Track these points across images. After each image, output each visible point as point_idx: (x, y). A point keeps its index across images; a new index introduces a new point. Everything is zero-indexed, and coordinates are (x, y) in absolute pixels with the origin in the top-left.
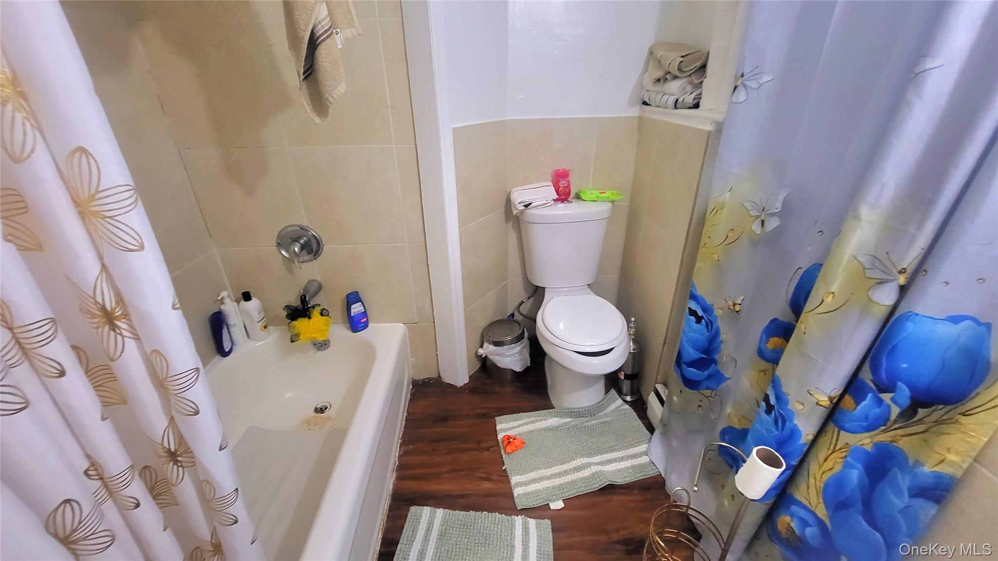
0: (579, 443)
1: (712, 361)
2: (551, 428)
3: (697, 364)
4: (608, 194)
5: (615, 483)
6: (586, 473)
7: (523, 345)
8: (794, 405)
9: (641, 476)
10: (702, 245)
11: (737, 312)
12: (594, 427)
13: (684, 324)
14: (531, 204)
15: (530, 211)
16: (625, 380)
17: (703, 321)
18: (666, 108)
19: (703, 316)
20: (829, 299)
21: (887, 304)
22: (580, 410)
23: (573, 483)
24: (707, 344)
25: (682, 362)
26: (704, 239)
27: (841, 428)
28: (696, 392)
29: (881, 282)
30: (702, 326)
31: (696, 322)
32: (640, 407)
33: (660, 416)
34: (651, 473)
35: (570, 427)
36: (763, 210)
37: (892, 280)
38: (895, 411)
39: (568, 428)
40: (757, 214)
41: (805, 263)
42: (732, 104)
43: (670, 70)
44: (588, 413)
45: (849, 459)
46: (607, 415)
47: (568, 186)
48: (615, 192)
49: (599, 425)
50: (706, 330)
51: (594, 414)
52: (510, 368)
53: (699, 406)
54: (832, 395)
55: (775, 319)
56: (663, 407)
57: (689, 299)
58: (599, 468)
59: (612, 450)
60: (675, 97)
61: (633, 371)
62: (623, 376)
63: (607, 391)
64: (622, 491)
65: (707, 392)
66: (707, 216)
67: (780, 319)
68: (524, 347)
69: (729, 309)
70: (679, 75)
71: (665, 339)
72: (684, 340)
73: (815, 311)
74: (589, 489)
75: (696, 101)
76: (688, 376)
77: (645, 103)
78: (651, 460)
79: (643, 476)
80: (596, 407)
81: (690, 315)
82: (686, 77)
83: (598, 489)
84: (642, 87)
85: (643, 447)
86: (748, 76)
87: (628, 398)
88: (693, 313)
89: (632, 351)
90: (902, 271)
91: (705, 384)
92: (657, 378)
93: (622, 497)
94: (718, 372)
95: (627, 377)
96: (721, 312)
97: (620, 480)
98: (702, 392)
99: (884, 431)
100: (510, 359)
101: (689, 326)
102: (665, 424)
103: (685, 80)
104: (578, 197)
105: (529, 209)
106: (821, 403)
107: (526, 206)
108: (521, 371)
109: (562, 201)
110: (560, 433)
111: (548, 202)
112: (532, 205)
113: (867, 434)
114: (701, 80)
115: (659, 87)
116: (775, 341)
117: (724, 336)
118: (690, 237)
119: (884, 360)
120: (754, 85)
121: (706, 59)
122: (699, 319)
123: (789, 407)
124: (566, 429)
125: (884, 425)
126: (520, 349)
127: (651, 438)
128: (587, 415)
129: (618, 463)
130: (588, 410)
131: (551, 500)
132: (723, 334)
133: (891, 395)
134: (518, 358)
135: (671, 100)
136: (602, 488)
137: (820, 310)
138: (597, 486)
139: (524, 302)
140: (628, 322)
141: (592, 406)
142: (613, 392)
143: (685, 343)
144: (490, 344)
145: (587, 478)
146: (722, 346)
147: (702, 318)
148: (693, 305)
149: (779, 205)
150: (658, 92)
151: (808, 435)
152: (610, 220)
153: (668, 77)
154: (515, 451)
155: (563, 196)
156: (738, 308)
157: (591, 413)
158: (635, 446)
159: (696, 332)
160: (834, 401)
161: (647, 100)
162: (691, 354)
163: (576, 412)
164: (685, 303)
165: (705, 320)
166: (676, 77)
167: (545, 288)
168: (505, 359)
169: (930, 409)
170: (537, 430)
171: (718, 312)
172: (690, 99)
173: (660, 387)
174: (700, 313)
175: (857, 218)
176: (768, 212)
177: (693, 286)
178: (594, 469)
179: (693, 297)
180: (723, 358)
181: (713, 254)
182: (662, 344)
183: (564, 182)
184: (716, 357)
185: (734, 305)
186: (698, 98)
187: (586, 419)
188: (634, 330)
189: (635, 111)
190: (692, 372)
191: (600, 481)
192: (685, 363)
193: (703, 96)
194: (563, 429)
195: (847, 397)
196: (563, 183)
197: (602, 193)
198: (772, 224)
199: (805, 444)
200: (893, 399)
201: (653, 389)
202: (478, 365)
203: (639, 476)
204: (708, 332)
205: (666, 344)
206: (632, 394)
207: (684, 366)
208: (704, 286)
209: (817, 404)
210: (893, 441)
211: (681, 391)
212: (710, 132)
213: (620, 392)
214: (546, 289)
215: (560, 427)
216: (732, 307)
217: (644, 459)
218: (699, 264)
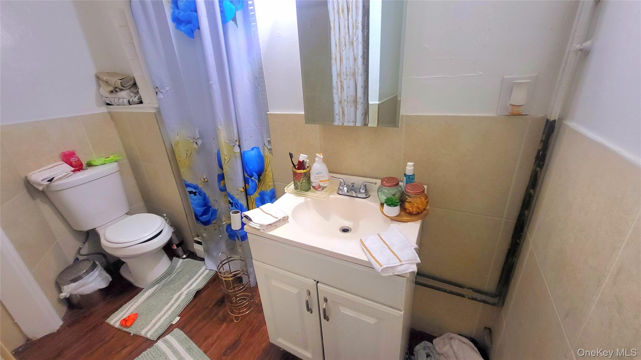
0: (171, 290)
1: (210, 207)
2: (149, 296)
3: (205, 213)
4: (112, 157)
5: (199, 290)
6: (183, 297)
7: (99, 269)
8: (237, 197)
9: (209, 278)
10: (178, 162)
11: (207, 182)
12: (175, 278)
13: (190, 200)
14: (53, 178)
15: (54, 184)
16: (178, 248)
17: (197, 193)
18: (124, 105)
19: (196, 191)
20: (226, 158)
21: (239, 152)
22: (162, 276)
23: (179, 305)
24: (204, 202)
25: (198, 217)
26: (178, 159)
27: (250, 195)
28: (210, 225)
29: (234, 146)
30: (198, 196)
31: (195, 196)
32: (192, 255)
33: (202, 249)
34: (212, 274)
35: (161, 288)
36: (194, 138)
37: (236, 145)
38: (257, 181)
39: (160, 289)
40: (193, 141)
41: (215, 151)
42: (159, 100)
43: (117, 86)
44: (167, 275)
45: (257, 203)
46: (178, 269)
47: (79, 160)
48: (115, 155)
49: (177, 275)
50: (200, 196)
51: (171, 273)
52: (97, 289)
53: (215, 229)
54: (243, 187)
55: (218, 174)
56: (202, 245)
57: (186, 187)
58: (188, 290)
59: (189, 279)
60: (128, 99)
61: (179, 241)
62: (176, 247)
63: (171, 259)
64: (203, 290)
65: (214, 221)
66: (174, 149)
67: (219, 174)
68: (100, 270)
69: (203, 182)
70: (123, 89)
71: (186, 214)
72: (194, 207)
73: (225, 163)
74: (188, 302)
75: (140, 100)
76: (204, 221)
77: (108, 104)
78: (209, 270)
79: (210, 277)
80: (170, 269)
81: (190, 194)
82: (128, 89)
83: (193, 298)
84: (102, 96)
85: (204, 268)
86: (159, 88)
87: (184, 256)
88: (191, 192)
89: (173, 231)
90: (236, 141)
91: (212, 218)
92: (192, 235)
93: (205, 292)
94: (213, 210)
95: (178, 246)
96: (201, 185)
97: (201, 287)
98: (213, 223)
99: (258, 189)
100: (94, 283)
101: (193, 199)
102: (207, 251)
103: (128, 91)
104: (90, 165)
105: (53, 182)
106: (242, 191)
107: (50, 181)
108: (107, 286)
109: (79, 170)
110: (156, 294)
111: (68, 173)
112: (55, 179)
113: (256, 192)
114: (137, 91)
115: (114, 95)
116: (222, 182)
117: (208, 194)
118: (171, 162)
119: (246, 168)
120: (164, 91)
121: (134, 81)
122: (195, 194)
123: (236, 199)
124: (159, 290)
125: (257, 187)
126: (99, 272)
127: (205, 263)
128: (167, 276)
129: (196, 282)
130: (166, 273)
131: (172, 321)
132: (207, 193)
133: (253, 177)
134: (100, 279)
135: (126, 101)
136: (194, 296)
137: (226, 162)
138: (191, 297)
139: (81, 248)
140: (164, 217)
141: (167, 269)
142: (175, 258)
143: (195, 208)
144: (69, 284)
145: (185, 298)
146: (209, 198)
147: (196, 192)
148: (189, 189)
149: (198, 134)
150: (115, 98)
151: (245, 204)
152: (121, 172)
153: (117, 89)
154: (134, 322)
155: (78, 167)
156: (206, 180)
157: (169, 273)
158: (200, 270)
159: (197, 199)
160: (245, 188)
161: (109, 102)
162: (200, 210)
163: (160, 279)
164: (185, 191)
165: (197, 192)
166: (122, 90)
167: (95, 228)
168: (90, 286)
169: (262, 176)
170: (141, 303)
171: (200, 186)
172: (136, 99)
173: (196, 239)
174: (194, 191)
175: (219, 130)
176: (196, 138)
177: (185, 181)
178: (185, 293)
179: (188, 186)
180: (212, 203)
181: (185, 163)
182: (186, 218)
183: (74, 158)
184: (210, 205)
185: (204, 179)
186: (140, 98)
187: (168, 278)
188: (168, 220)
189: (105, 109)
190: (205, 218)
191: (192, 294)
192: (200, 216)
193: (142, 97)
194: (158, 291)
195: (246, 185)
196: (73, 160)
197: (107, 158)
198: (200, 142)
199: (246, 208)
200: (255, 178)
201: (193, 242)
202: (64, 309)
203: (208, 279)
204: (201, 196)
205: (188, 217)
206: (185, 253)
207: (200, 218)
208: (188, 178)
209: (241, 192)
210: (261, 190)
211: (205, 230)
212: (155, 113)
213: (179, 257)
214: (97, 229)
215: (155, 292)
216: (204, 181)
217: (207, 271)
218: (182, 170)
